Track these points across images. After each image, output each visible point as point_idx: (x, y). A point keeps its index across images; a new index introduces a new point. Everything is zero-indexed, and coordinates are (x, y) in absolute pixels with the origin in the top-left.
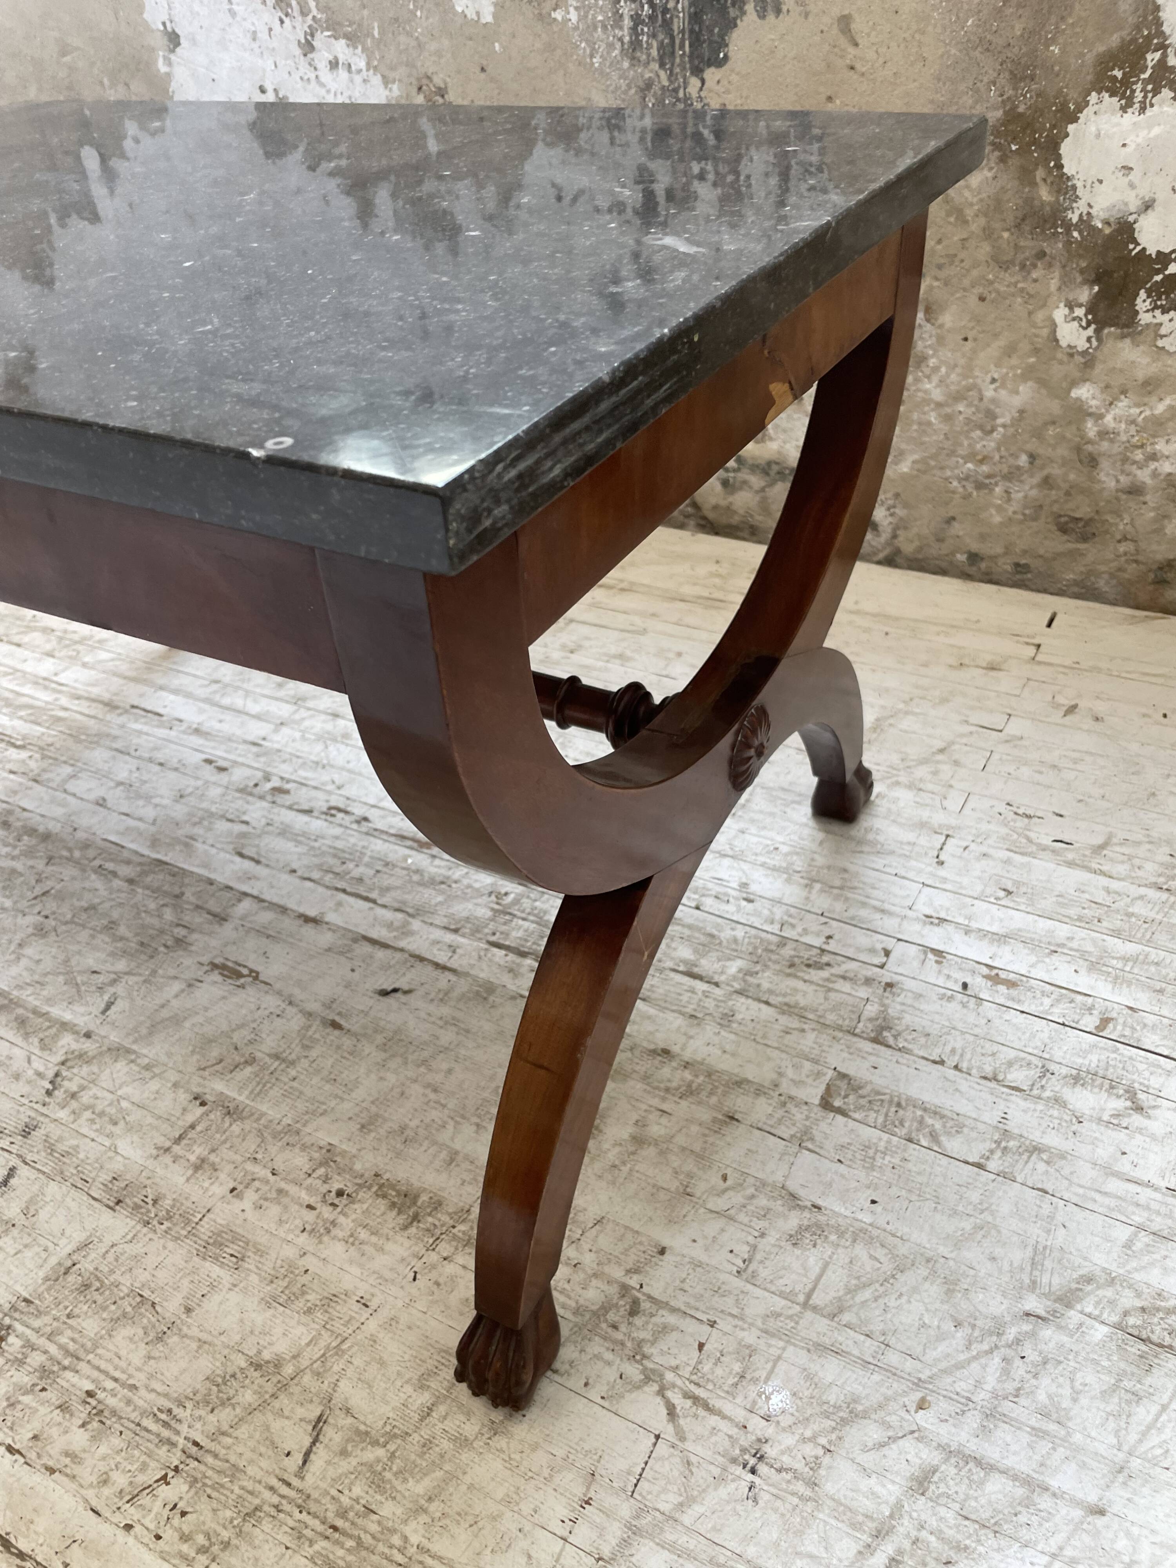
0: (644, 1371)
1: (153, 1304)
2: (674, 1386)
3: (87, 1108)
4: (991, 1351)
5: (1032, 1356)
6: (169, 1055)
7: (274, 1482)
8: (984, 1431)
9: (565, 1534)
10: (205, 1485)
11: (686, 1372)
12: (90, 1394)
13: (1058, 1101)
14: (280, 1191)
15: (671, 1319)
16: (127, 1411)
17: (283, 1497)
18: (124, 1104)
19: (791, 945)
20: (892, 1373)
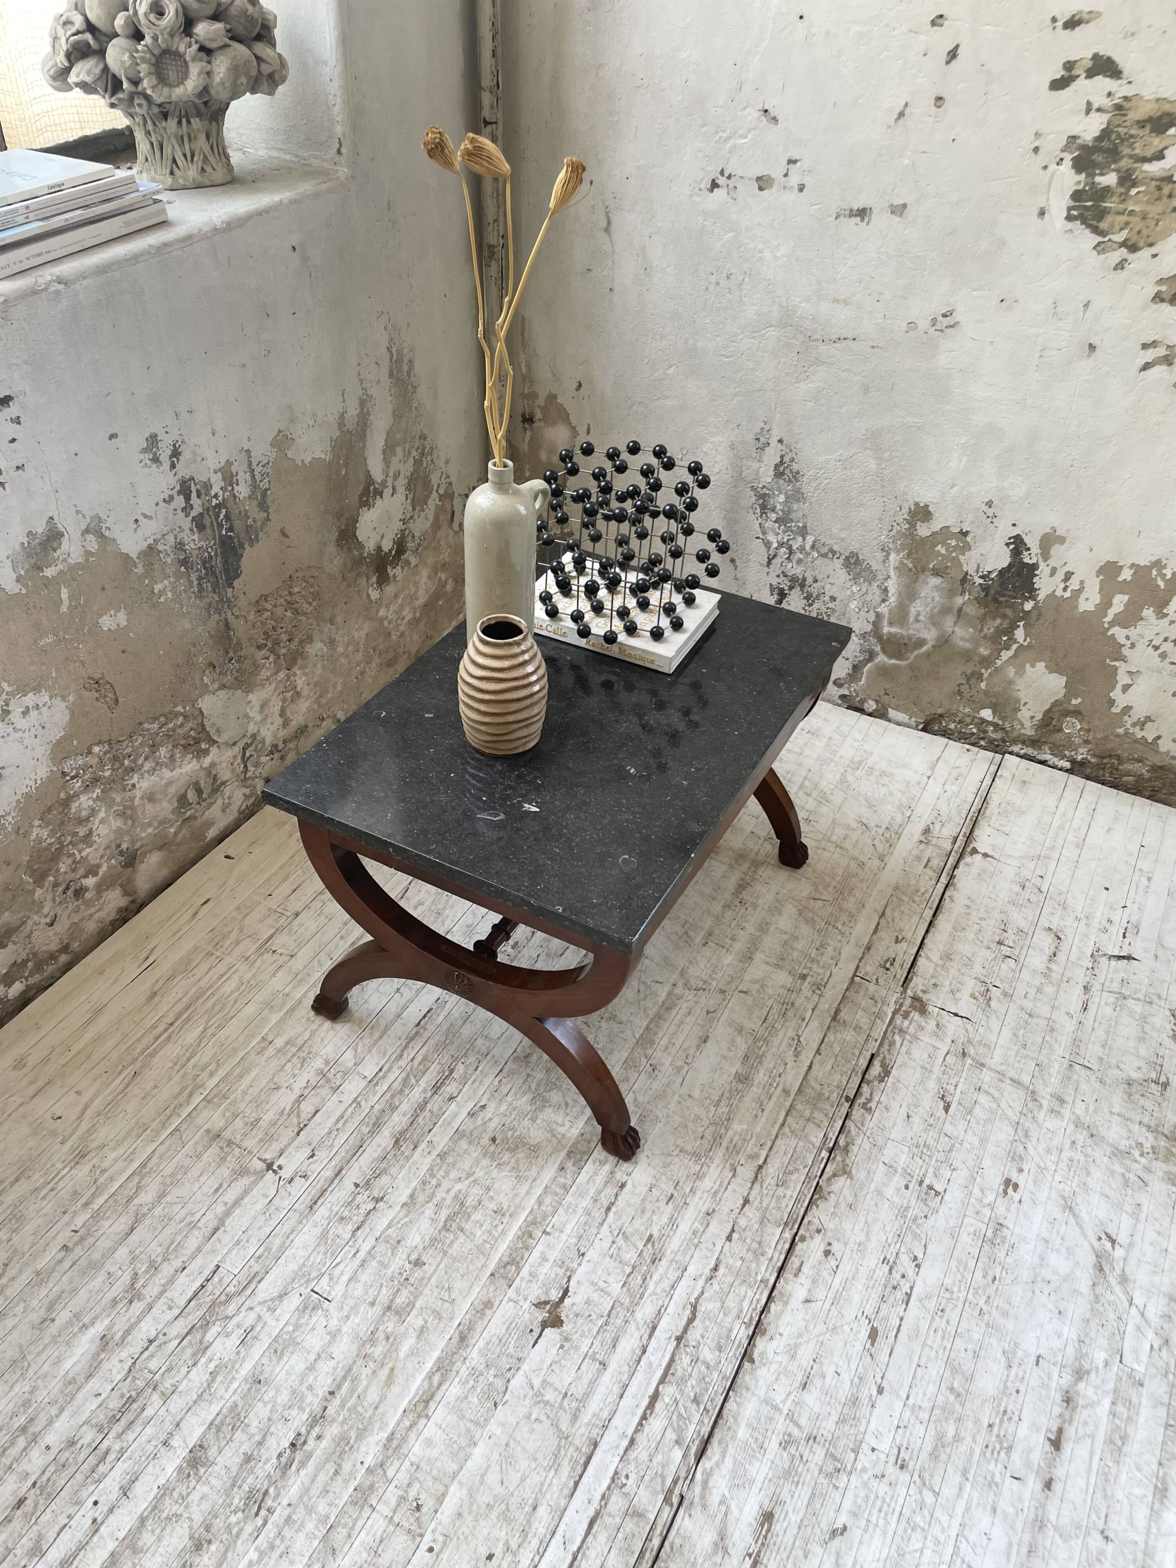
1: (785, 941)
3: (710, 976)
6: (684, 957)
7: (832, 906)
10: (836, 920)
12: (816, 949)
14: (741, 917)
16: (819, 940)
17: (835, 903)
18: (707, 966)
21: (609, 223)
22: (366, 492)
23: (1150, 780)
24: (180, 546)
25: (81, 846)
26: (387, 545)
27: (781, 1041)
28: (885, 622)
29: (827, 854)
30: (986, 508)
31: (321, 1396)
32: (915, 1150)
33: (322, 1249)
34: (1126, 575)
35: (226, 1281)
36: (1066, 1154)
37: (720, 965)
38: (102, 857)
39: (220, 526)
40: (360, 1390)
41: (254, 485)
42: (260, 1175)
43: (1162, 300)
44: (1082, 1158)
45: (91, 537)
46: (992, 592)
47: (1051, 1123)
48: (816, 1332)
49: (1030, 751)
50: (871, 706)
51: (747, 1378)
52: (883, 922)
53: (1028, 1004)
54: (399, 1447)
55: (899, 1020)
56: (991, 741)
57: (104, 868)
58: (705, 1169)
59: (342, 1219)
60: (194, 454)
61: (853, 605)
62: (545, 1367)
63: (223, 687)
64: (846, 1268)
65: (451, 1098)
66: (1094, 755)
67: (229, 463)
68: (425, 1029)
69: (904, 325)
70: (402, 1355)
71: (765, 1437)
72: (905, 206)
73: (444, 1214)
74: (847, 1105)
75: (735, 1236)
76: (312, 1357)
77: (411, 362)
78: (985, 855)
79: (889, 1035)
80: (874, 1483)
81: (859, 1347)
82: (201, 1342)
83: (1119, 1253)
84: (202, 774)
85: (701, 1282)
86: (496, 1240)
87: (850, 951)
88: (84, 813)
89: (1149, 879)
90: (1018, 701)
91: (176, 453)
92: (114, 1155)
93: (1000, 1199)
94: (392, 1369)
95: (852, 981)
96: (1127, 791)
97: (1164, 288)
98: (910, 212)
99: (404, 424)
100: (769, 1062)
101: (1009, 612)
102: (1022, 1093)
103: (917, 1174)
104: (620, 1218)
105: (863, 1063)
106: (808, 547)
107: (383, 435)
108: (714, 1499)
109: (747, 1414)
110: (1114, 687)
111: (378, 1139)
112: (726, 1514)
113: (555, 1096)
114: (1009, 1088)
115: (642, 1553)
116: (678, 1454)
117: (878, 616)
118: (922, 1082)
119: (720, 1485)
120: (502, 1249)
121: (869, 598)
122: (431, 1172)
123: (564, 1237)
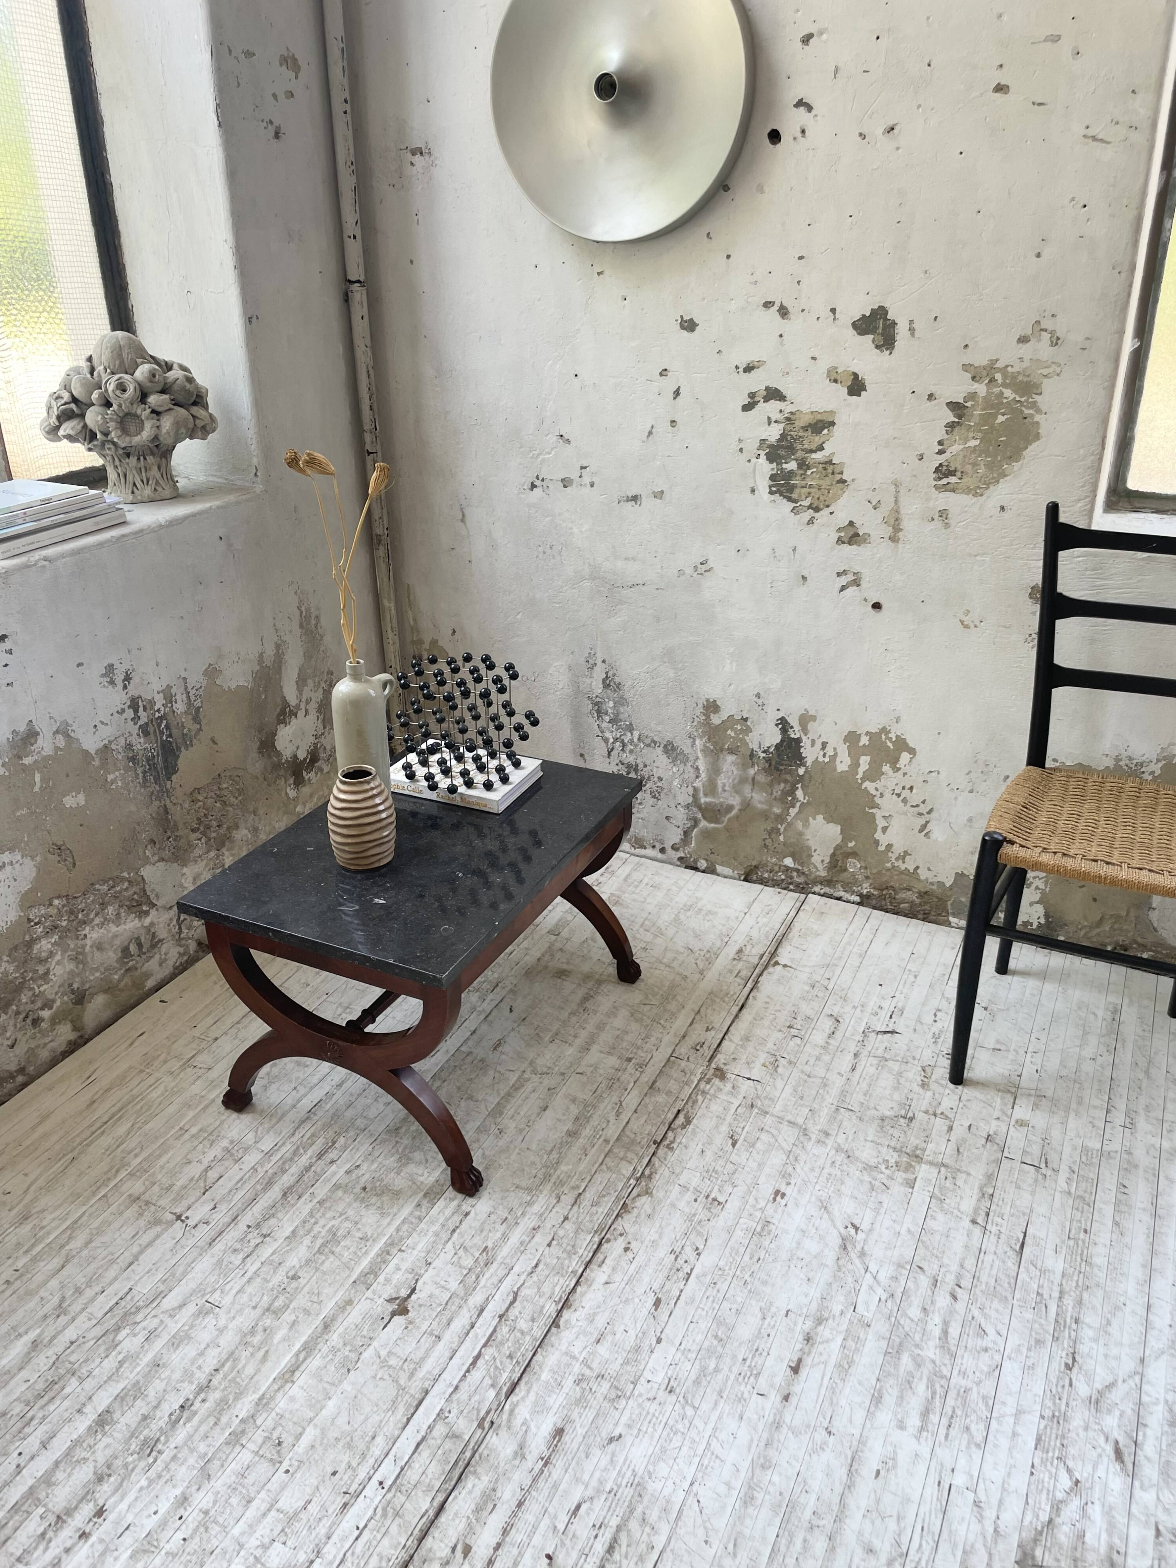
21: (464, 516)
22: (283, 712)
23: (920, 904)
24: (129, 746)
25: (40, 982)
26: (302, 755)
27: (607, 1106)
28: (701, 794)
29: (657, 972)
30: (756, 699)
31: (207, 1372)
32: (705, 1174)
33: (217, 1272)
34: (864, 740)
35: (136, 1299)
36: (826, 1171)
37: (562, 1056)
38: (56, 994)
39: (162, 733)
40: (239, 1367)
41: (189, 704)
42: (170, 1224)
43: (843, 543)
44: (839, 1173)
45: (59, 737)
46: (773, 763)
47: (817, 1150)
48: (612, 1304)
49: (827, 890)
50: (702, 864)
51: (553, 1338)
52: (698, 1018)
53: (807, 1069)
54: (267, 1404)
55: (702, 1085)
56: (797, 885)
57: (58, 1003)
58: (535, 1198)
59: (235, 1250)
60: (142, 679)
61: (676, 783)
62: (391, 1343)
63: (162, 859)
64: (640, 1259)
65: (332, 1162)
66: (874, 888)
67: (169, 687)
68: (315, 1114)
69: (676, 571)
70: (275, 1341)
71: (563, 1377)
72: (662, 492)
73: (319, 1242)
74: (654, 1146)
75: (554, 1243)
76: (203, 1346)
77: (317, 617)
78: (785, 966)
79: (693, 1096)
80: (648, 1404)
81: (645, 1312)
82: (113, 1341)
83: (861, 1236)
84: (143, 932)
85: (523, 1277)
86: (360, 1258)
87: (668, 1039)
88: (43, 954)
89: (916, 976)
90: (809, 848)
91: (127, 678)
92: (52, 1216)
93: (770, 1204)
94: (267, 1352)
95: (669, 1060)
96: (905, 916)
97: (842, 534)
98: (666, 496)
99: (313, 663)
100: (595, 1121)
101: (788, 777)
102: (796, 1131)
103: (705, 1191)
104: (462, 1237)
105: (671, 1116)
106: (636, 740)
107: (297, 671)
108: (518, 1422)
109: (550, 1363)
110: (876, 830)
111: (269, 1194)
112: (526, 1432)
113: (418, 1156)
114: (786, 1128)
115: (456, 1462)
116: (492, 1394)
117: (695, 789)
118: (717, 1127)
119: (523, 1412)
120: (365, 1263)
121: (686, 776)
122: (311, 1214)
123: (415, 1252)
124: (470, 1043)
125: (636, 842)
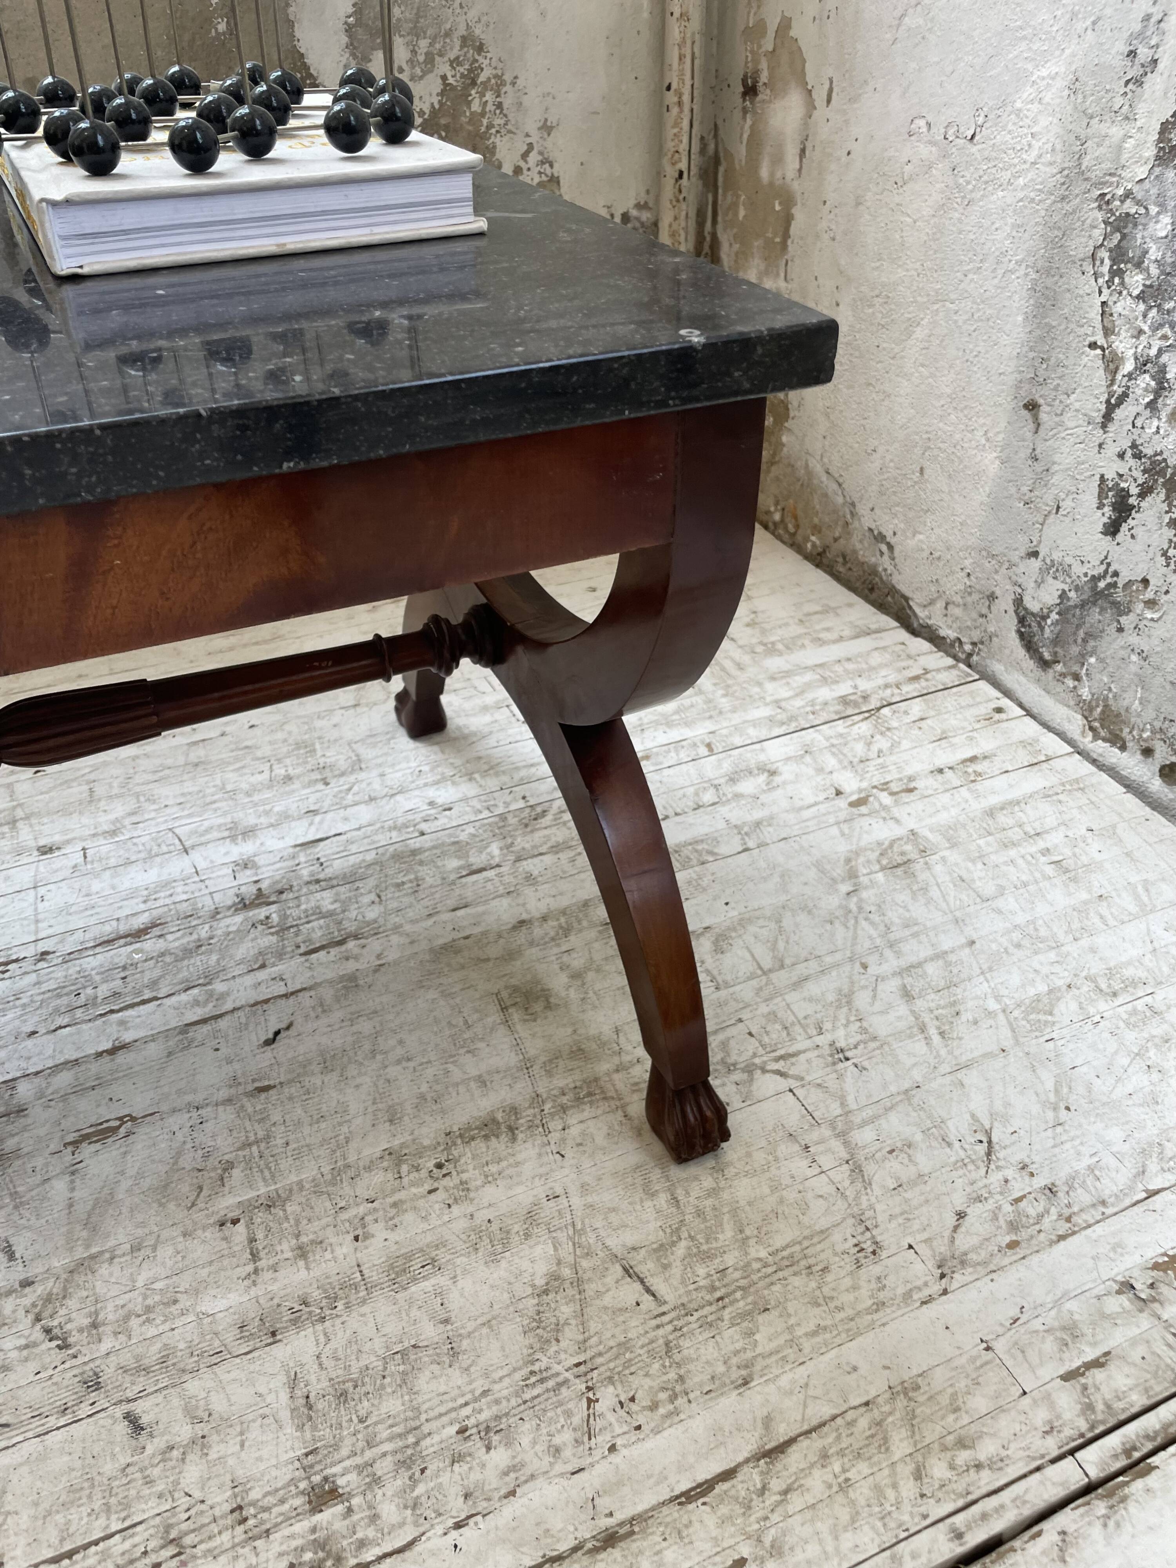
0: (743, 1070)
1: (414, 1346)
2: (765, 1062)
3: (127, 1318)
4: (857, 922)
5: (873, 909)
6: (143, 1224)
7: (654, 1323)
8: (898, 954)
9: (819, 1170)
10: (619, 1373)
11: (761, 1051)
12: (462, 1431)
13: (738, 796)
14: (395, 1205)
15: (721, 1037)
16: (504, 1406)
17: (671, 1322)
18: (158, 1285)
19: (510, 817)
20: (836, 965)
29: (800, 1166)
37: (185, 1302)
52: (751, 1477)
124: (65, 1079)
125: (1102, 720)
